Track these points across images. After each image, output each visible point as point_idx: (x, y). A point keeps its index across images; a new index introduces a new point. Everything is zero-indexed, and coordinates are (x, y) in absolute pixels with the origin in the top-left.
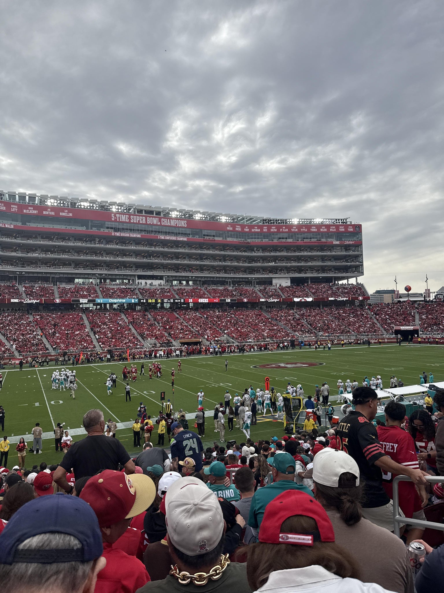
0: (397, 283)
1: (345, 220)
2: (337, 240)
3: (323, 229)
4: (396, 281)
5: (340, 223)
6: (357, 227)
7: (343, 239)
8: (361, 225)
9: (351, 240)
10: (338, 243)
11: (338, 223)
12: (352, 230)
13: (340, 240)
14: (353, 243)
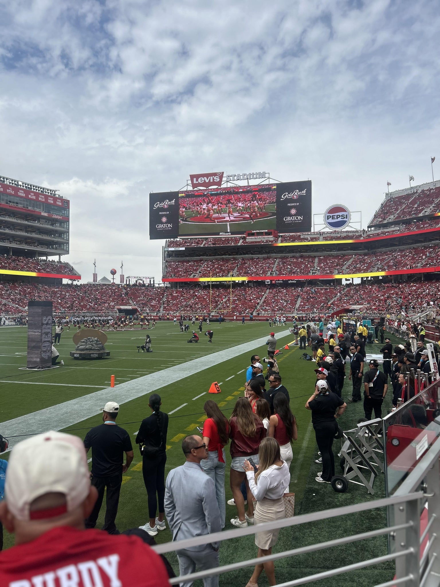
0: (95, 266)
1: (54, 192)
2: (45, 212)
3: (32, 195)
4: (94, 264)
5: (50, 194)
6: (65, 203)
7: (51, 212)
8: (69, 201)
9: (59, 215)
10: (46, 214)
11: (47, 194)
12: (60, 204)
13: (48, 212)
14: (61, 218)
